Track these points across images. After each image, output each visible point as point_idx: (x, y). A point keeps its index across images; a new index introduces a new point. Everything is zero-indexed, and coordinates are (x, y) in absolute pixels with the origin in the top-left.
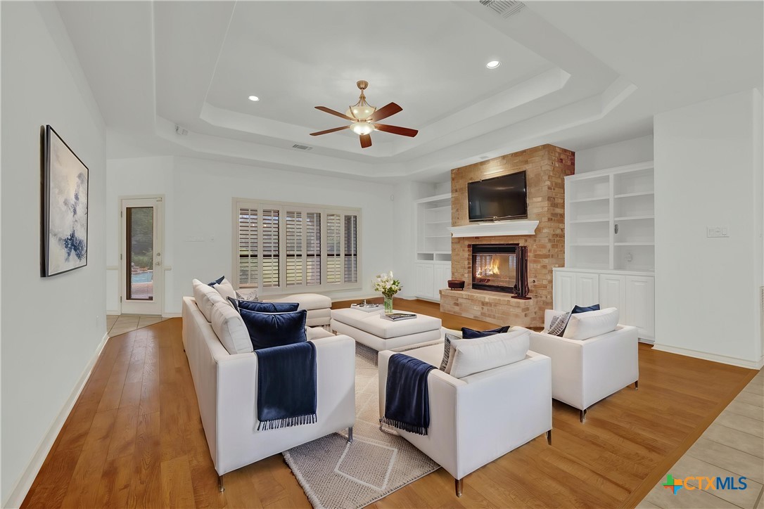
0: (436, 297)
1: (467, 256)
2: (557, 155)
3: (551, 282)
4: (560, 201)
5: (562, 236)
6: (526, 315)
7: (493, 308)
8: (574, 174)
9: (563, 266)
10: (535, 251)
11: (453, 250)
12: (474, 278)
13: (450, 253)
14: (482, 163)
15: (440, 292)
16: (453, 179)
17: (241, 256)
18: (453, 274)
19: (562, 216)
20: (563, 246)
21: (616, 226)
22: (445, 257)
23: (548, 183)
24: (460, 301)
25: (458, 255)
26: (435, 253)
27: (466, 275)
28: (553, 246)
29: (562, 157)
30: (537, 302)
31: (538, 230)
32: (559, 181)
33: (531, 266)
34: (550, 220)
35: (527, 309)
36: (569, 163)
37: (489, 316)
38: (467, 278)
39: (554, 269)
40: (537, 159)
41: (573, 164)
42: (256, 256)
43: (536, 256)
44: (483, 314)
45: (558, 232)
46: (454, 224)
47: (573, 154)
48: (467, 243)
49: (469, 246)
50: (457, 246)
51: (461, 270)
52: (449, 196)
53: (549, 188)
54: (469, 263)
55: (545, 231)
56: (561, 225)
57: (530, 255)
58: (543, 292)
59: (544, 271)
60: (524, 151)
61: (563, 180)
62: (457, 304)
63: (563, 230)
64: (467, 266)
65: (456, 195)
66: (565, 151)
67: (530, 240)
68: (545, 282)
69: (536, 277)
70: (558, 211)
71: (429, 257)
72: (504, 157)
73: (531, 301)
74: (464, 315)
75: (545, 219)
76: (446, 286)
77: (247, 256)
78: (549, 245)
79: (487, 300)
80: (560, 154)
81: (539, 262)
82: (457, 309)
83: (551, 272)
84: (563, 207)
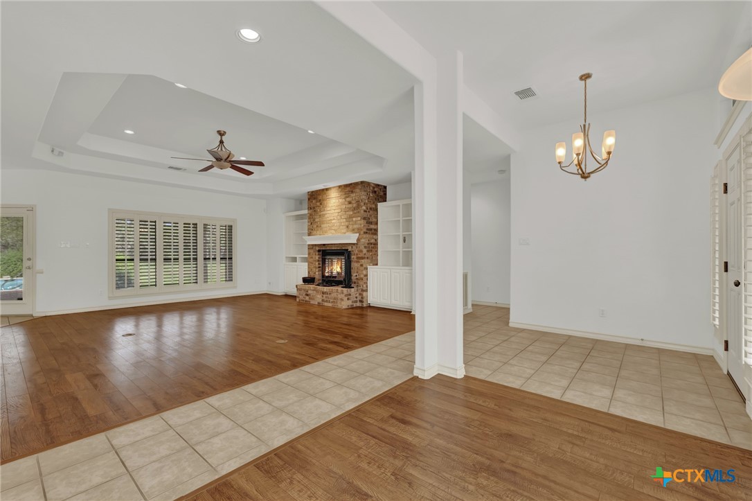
0: (294, 292)
1: (317, 258)
2: (371, 188)
3: (366, 275)
4: (374, 220)
5: (376, 244)
6: (348, 299)
7: (328, 295)
8: (386, 201)
9: (377, 265)
10: (357, 254)
11: (309, 254)
12: (323, 276)
13: (307, 256)
14: (327, 189)
15: (297, 286)
16: (309, 199)
17: (117, 260)
18: (309, 273)
19: (376, 230)
20: (377, 251)
21: (404, 238)
22: (304, 260)
23: (364, 208)
24: (310, 292)
25: (312, 258)
26: (298, 256)
27: (317, 273)
28: (368, 251)
29: (376, 189)
30: (357, 290)
31: (358, 240)
32: (374, 206)
33: (354, 265)
34: (365, 233)
35: (350, 295)
36: (382, 194)
37: (327, 301)
38: (318, 275)
39: (368, 267)
40: (358, 190)
41: (385, 194)
42: (133, 260)
43: (358, 258)
44: (323, 300)
45: (373, 241)
46: (309, 234)
47: (385, 187)
48: (317, 249)
49: (319, 251)
50: (312, 251)
51: (314, 270)
52: (306, 212)
53: (365, 211)
54: (319, 264)
55: (363, 240)
56: (374, 237)
57: (353, 257)
58: (361, 283)
59: (362, 268)
60: (351, 184)
61: (376, 206)
62: (307, 295)
63: (376, 240)
64: (317, 266)
65: (310, 212)
66: (378, 185)
67: (354, 247)
68: (362, 276)
69: (357, 272)
70: (372, 227)
71: (294, 260)
72: (340, 187)
73: (353, 289)
74: (312, 302)
75: (362, 232)
76: (301, 282)
77: (124, 260)
78: (365, 251)
79: (325, 290)
80: (374, 188)
81: (359, 262)
82: (307, 298)
83: (367, 269)
84: (377, 224)
